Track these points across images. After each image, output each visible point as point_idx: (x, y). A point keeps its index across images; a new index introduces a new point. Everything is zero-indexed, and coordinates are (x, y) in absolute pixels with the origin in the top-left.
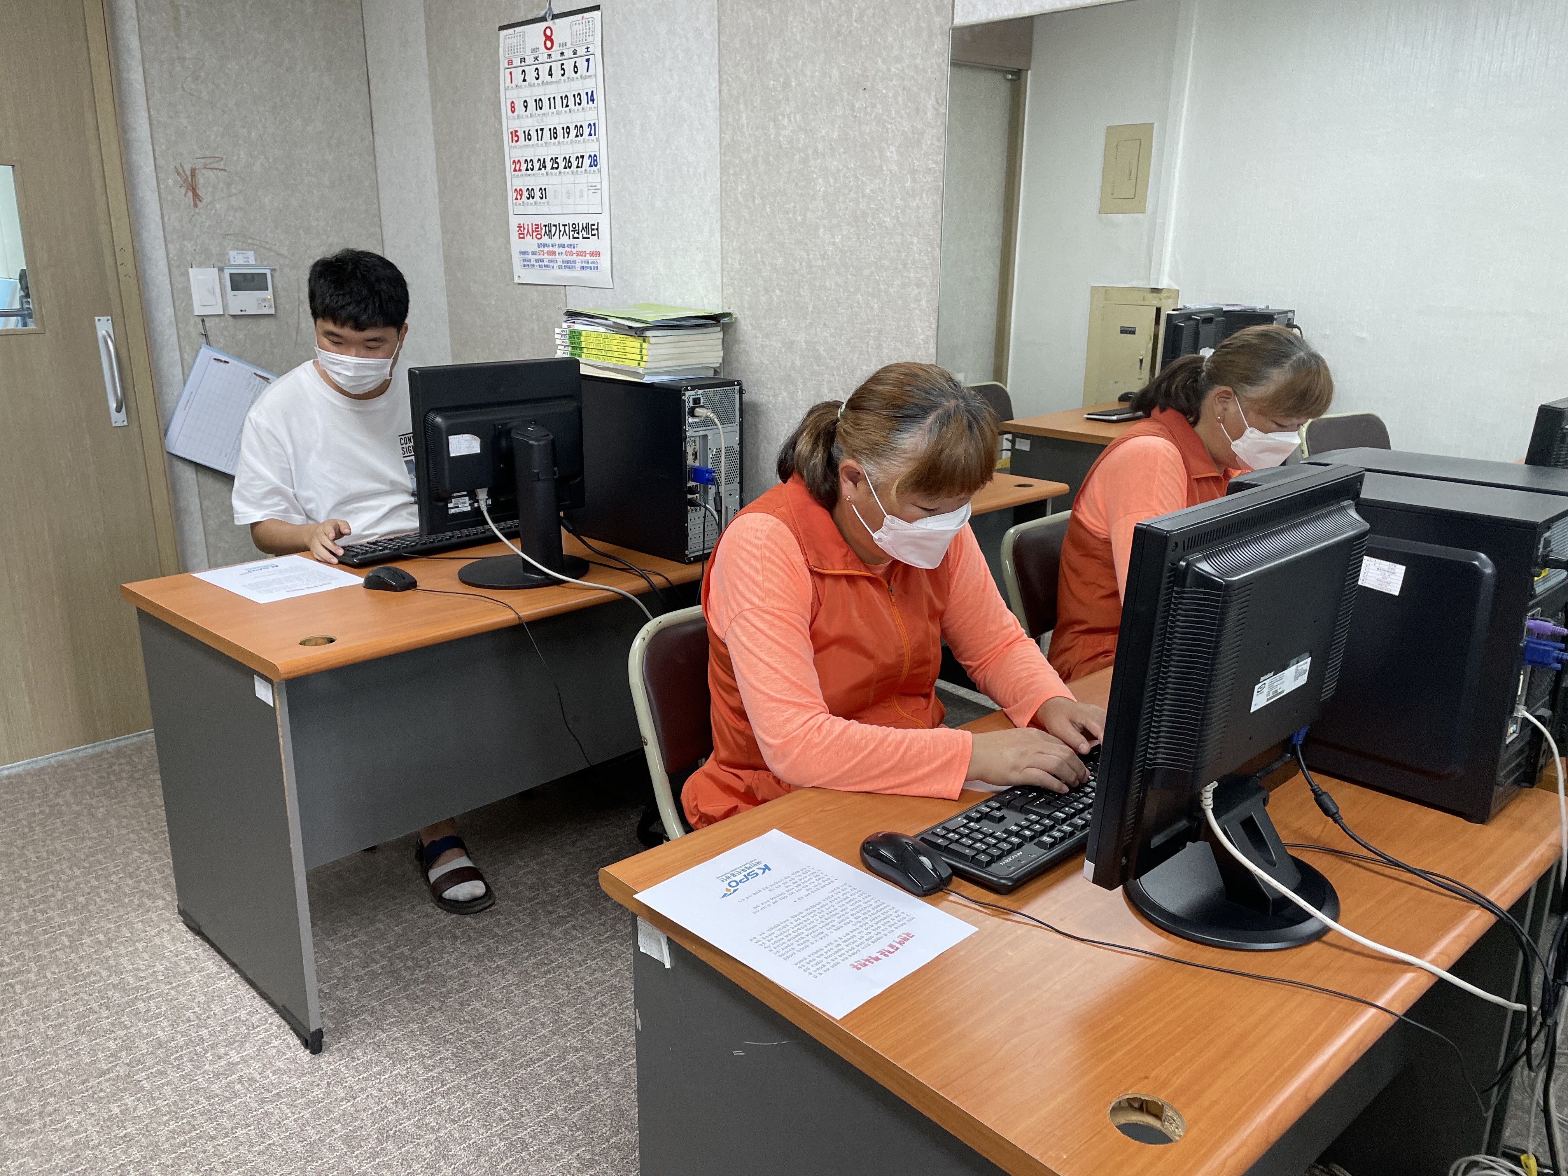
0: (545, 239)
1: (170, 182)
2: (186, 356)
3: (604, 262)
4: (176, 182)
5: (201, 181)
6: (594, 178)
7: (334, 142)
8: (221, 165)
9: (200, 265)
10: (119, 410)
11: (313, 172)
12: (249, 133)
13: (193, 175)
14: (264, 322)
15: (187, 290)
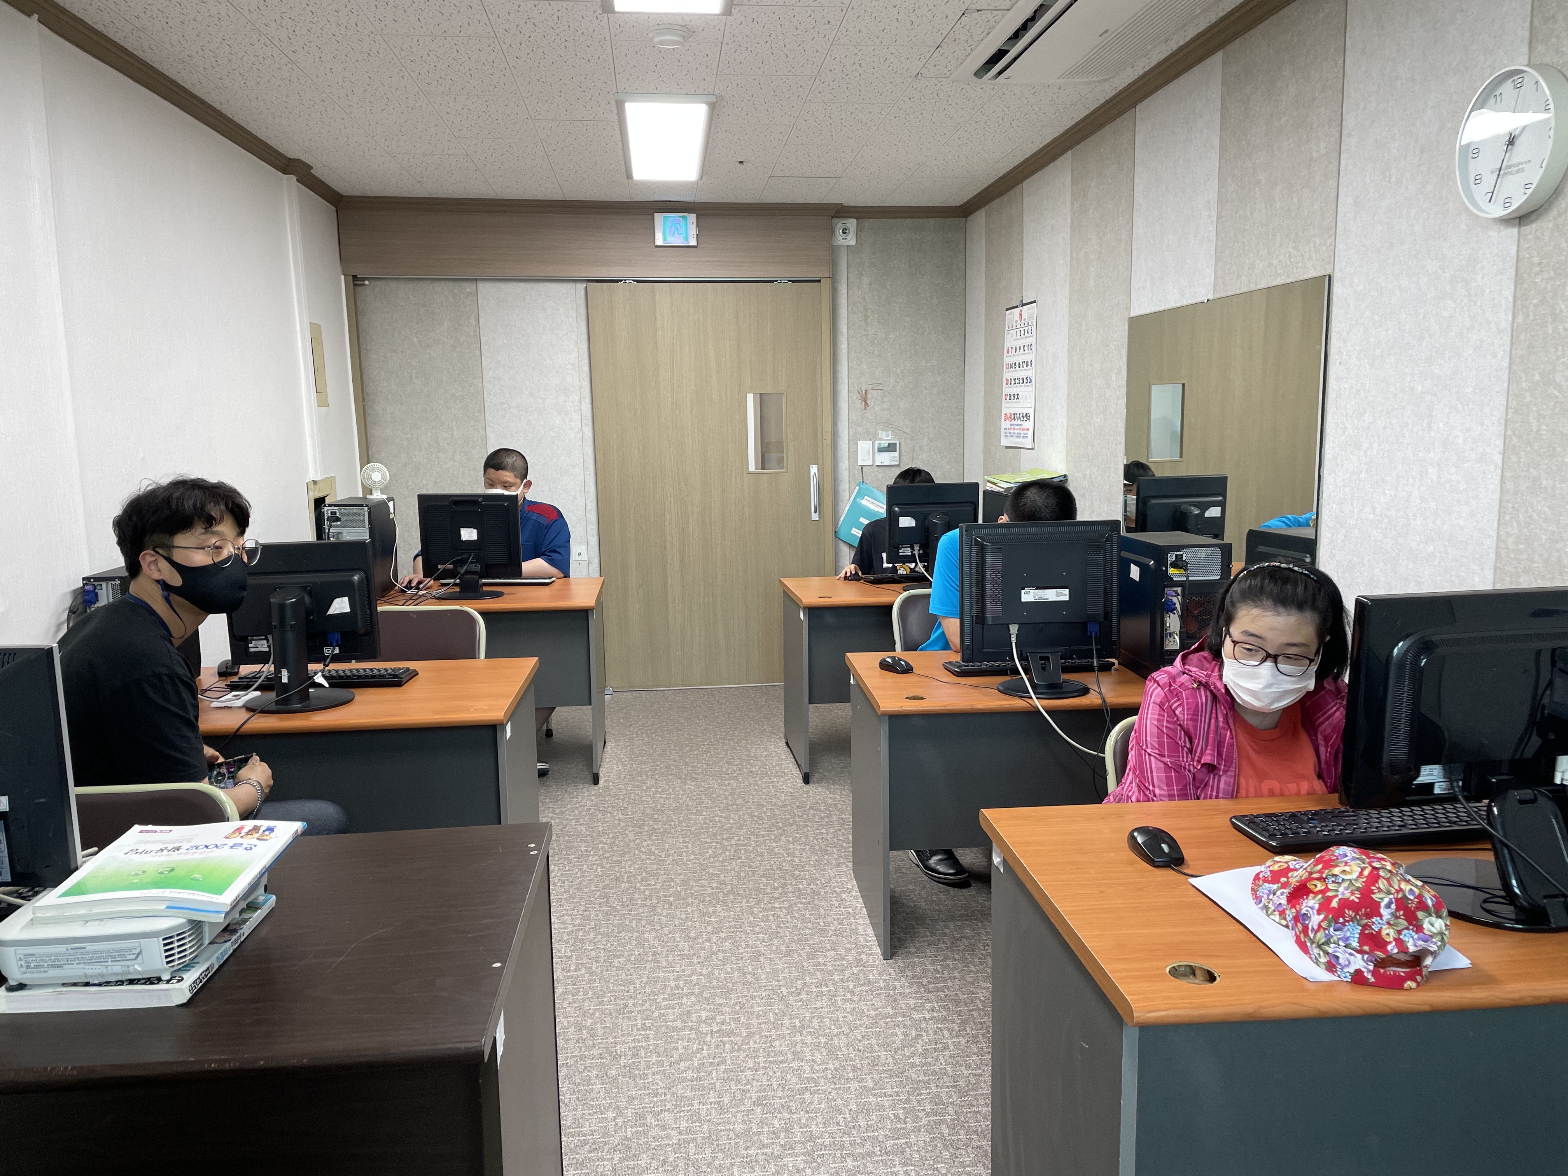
0: (1013, 422)
1: (854, 398)
2: (851, 487)
3: (1030, 433)
4: (857, 397)
5: (869, 396)
6: (1030, 388)
7: (941, 370)
8: (880, 387)
9: (864, 439)
10: (815, 512)
11: (928, 387)
12: (896, 370)
13: (866, 393)
14: (893, 469)
15: (856, 452)
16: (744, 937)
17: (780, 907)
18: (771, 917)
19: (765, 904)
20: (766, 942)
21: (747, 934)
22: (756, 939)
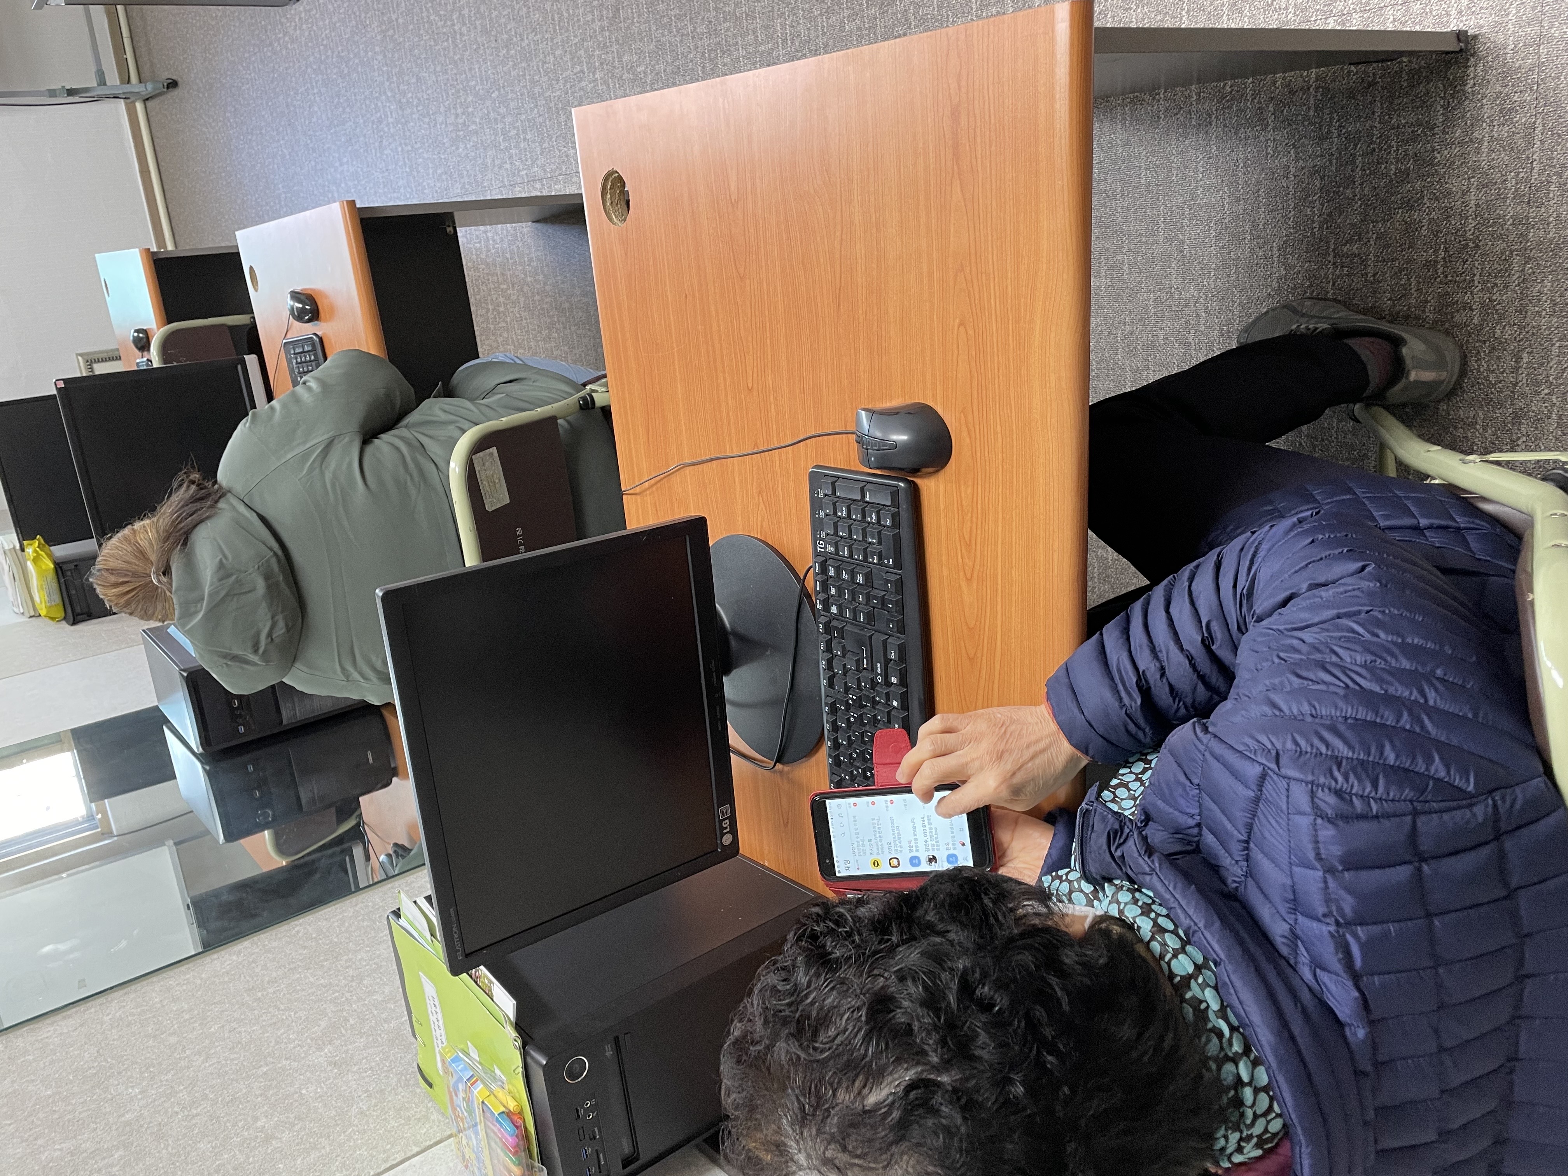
16: (547, 36)
17: (596, 80)
18: (579, 68)
19: (599, 57)
20: (543, 67)
21: (552, 39)
22: (546, 53)
